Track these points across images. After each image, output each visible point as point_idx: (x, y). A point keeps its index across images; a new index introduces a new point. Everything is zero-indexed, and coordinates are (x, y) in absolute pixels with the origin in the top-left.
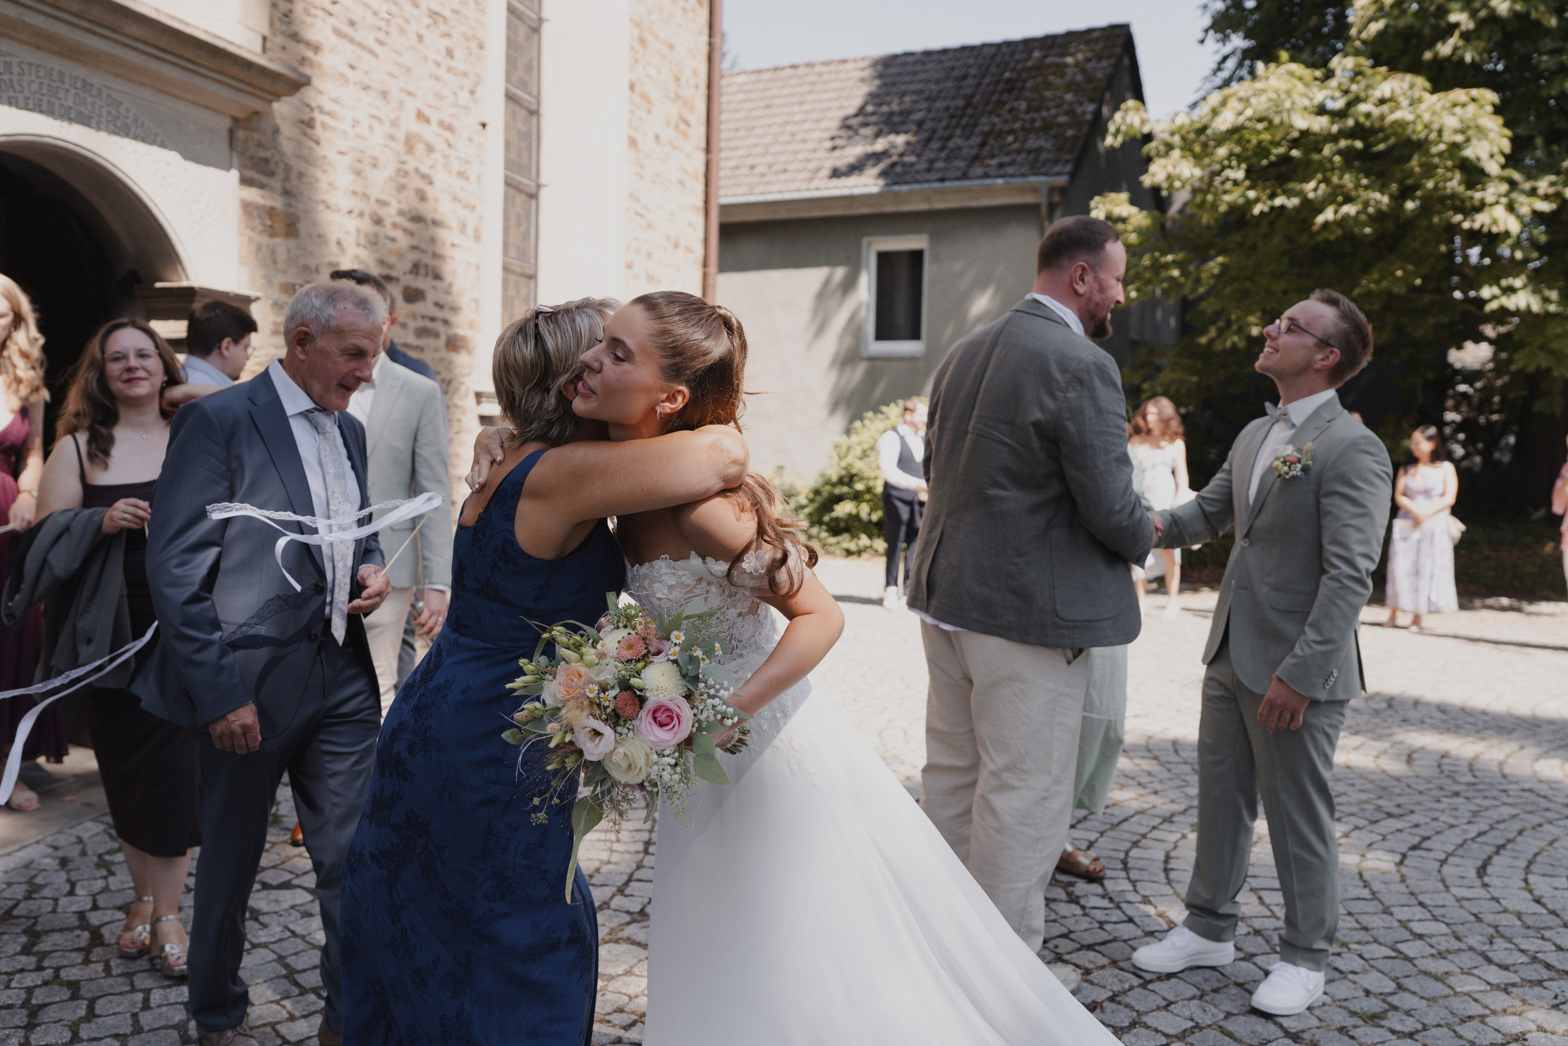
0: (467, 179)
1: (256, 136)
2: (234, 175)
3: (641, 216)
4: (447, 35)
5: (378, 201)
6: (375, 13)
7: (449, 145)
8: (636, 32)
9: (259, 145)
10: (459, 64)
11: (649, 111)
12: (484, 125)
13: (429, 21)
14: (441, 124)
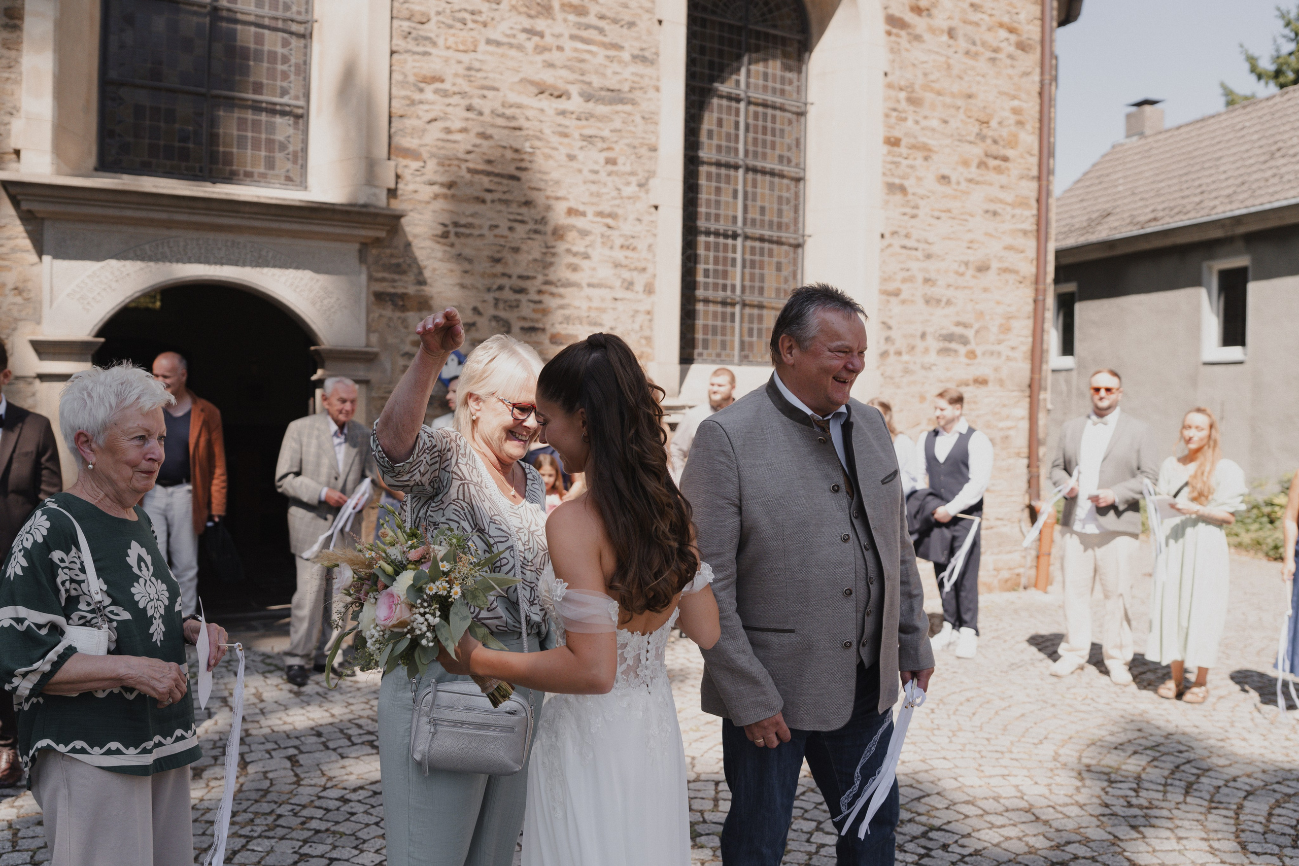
0: (634, 249)
1: (388, 251)
2: (364, 277)
3: (916, 249)
4: (609, 149)
5: (521, 277)
6: (516, 151)
7: (609, 227)
8: (902, 95)
9: (392, 256)
10: (624, 166)
11: (926, 159)
12: (656, 207)
13: (585, 143)
14: (600, 214)
